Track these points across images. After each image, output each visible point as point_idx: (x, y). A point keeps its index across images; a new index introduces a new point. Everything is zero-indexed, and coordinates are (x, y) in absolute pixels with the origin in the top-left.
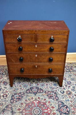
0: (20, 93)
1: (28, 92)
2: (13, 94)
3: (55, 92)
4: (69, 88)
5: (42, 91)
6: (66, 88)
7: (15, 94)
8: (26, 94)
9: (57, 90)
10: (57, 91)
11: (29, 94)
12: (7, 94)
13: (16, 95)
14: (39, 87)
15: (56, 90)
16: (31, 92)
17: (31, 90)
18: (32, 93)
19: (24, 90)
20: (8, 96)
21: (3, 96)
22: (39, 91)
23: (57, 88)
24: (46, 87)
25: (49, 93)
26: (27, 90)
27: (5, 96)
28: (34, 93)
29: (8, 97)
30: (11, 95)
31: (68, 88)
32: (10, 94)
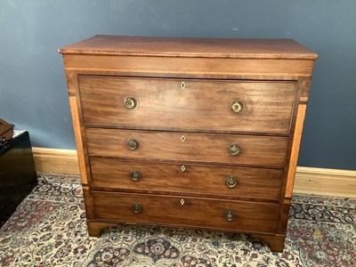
0: (119, 250)
1: (139, 250)
2: (102, 250)
3: (208, 263)
4: (251, 260)
5: (174, 255)
6: (242, 259)
7: (106, 250)
8: (132, 255)
9: (218, 260)
10: (217, 262)
11: (139, 256)
12: (87, 246)
13: (108, 253)
14: (172, 244)
15: (215, 257)
16: (147, 251)
17: (149, 247)
18: (147, 254)
19: (130, 244)
20: (88, 252)
21: (76, 251)
22: (167, 253)
23: (219, 252)
24: (188, 246)
25: (193, 263)
26: (138, 246)
27: (80, 250)
28: (153, 256)
29: (87, 254)
30: (96, 252)
31: (248, 258)
32: (93, 248)
